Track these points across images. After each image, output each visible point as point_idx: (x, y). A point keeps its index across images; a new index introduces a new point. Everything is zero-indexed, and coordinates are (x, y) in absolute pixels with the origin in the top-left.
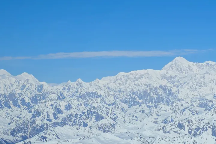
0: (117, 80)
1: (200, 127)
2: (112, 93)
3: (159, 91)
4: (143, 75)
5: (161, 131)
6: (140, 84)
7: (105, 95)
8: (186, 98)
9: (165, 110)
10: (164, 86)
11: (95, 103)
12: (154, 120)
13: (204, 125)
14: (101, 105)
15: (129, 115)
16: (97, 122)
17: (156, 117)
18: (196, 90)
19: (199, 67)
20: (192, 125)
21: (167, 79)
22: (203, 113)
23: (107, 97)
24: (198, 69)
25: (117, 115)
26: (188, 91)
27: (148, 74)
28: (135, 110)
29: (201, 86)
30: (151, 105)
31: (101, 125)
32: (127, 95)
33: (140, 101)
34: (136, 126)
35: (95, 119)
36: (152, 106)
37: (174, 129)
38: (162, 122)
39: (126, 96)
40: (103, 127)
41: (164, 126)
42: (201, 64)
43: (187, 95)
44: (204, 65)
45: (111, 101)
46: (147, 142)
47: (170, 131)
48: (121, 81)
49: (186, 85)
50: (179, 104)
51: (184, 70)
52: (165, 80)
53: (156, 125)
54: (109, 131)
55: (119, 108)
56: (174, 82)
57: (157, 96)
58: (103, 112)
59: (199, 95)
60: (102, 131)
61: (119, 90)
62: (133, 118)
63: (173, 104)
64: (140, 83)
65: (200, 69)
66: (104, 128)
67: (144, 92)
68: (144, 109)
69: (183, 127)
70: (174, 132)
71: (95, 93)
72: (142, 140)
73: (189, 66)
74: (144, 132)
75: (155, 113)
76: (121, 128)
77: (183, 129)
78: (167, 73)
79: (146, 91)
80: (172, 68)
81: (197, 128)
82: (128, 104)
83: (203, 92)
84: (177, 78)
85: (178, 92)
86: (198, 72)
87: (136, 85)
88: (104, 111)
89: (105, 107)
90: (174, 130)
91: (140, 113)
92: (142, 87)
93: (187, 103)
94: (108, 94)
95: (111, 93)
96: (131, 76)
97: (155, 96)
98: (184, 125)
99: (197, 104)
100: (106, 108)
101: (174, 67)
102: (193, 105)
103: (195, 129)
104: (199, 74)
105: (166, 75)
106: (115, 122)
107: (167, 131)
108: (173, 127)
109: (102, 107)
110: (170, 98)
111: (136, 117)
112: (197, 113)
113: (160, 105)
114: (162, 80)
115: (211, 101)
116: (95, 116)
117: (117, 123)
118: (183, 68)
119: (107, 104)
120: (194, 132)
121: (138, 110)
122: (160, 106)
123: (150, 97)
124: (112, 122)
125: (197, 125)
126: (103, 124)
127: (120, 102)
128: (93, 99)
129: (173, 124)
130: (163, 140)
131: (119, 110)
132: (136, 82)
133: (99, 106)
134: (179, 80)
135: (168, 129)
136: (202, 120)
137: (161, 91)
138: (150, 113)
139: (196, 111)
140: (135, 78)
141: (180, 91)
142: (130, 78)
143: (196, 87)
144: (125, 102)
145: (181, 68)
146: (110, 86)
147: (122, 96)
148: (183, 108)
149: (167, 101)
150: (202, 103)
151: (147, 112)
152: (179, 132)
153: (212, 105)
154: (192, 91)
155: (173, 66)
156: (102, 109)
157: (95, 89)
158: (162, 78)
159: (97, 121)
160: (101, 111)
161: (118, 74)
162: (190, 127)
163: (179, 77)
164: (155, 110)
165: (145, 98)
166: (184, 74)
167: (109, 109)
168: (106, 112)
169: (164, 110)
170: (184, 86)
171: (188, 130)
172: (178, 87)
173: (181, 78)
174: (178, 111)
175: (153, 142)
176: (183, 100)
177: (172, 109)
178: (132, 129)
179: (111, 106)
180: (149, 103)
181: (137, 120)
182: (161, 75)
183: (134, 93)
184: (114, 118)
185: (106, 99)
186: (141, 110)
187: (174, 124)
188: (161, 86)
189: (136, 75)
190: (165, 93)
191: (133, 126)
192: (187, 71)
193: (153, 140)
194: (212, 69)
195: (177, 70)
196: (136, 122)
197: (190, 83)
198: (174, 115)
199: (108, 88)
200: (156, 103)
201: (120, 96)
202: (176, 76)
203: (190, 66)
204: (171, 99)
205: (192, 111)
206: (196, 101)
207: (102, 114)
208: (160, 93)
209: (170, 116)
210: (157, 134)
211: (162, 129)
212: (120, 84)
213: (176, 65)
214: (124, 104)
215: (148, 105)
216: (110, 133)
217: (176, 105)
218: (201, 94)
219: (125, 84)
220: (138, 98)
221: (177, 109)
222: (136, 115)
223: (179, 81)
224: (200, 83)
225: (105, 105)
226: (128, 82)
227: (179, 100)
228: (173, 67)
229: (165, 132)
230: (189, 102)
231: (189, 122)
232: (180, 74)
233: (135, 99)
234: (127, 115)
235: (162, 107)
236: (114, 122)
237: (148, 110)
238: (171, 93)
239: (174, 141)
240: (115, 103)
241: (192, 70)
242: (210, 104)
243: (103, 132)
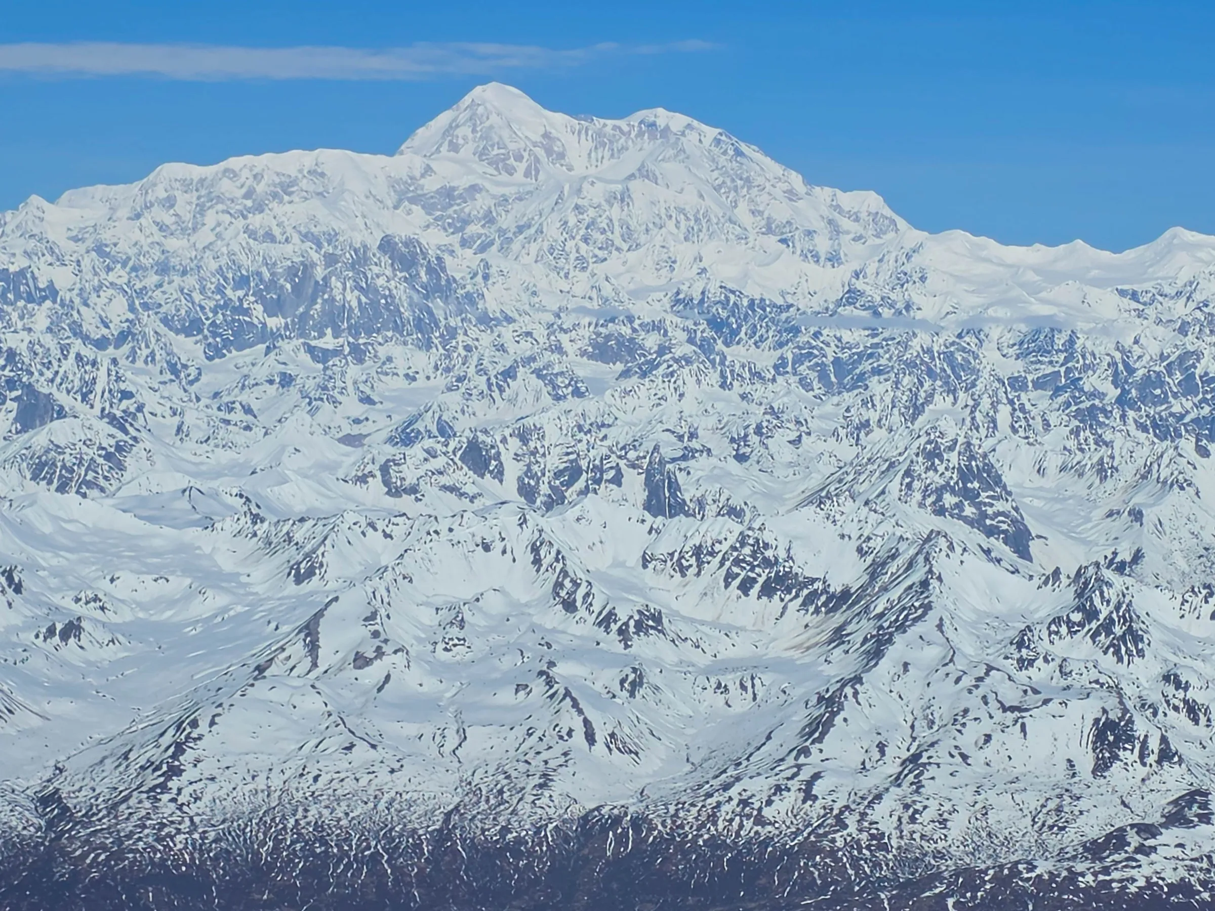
0: (148, 207)
1: (584, 464)
2: (119, 275)
3: (376, 270)
4: (294, 183)
5: (377, 484)
6: (277, 232)
7: (78, 286)
8: (527, 307)
9: (407, 376)
10: (406, 245)
11: (15, 332)
12: (347, 429)
13: (605, 451)
14: (49, 341)
15: (208, 401)
16: (26, 436)
17: (359, 410)
18: (584, 269)
19: (600, 141)
20: (541, 451)
21: (423, 207)
22: (608, 392)
23: (93, 298)
24: (593, 154)
25: (138, 396)
26: (539, 269)
27: (322, 175)
28: (245, 371)
29: (608, 246)
30: (331, 347)
31: (47, 451)
32: (203, 291)
33: (274, 323)
34: (241, 459)
35: (16, 420)
36: (336, 352)
37: (441, 473)
38: (390, 440)
39: (197, 297)
40: (59, 464)
41: (388, 461)
42: (610, 123)
43: (534, 293)
44: (626, 129)
45: (116, 320)
46: (290, 540)
47: (423, 487)
48: (172, 212)
49: (529, 240)
50: (486, 339)
51: (519, 158)
52: (417, 209)
53: (347, 455)
54: (90, 485)
55: (153, 360)
56: (466, 222)
57: (364, 299)
58: (58, 380)
59: (594, 296)
60: (50, 482)
61: (157, 263)
62: (228, 417)
63: (454, 343)
64: (275, 222)
65: (607, 154)
66: (64, 467)
67: (296, 275)
68: (291, 370)
69: (494, 463)
70: (445, 488)
71: (22, 273)
72: (262, 529)
73: (546, 135)
74: (276, 488)
75: (351, 388)
76: (158, 466)
77: (491, 472)
78: (428, 170)
79: (308, 267)
80: (454, 147)
81: (566, 469)
82: (206, 338)
83: (617, 277)
84: (482, 203)
85: (486, 277)
86: (592, 171)
87: (252, 234)
88: (65, 377)
89: (72, 356)
90: (444, 480)
91: (272, 390)
92: (289, 248)
93: (529, 334)
94: (96, 283)
95: (112, 277)
96: (226, 186)
97: (352, 298)
98: (499, 454)
99: (579, 344)
100: (79, 357)
101: (465, 138)
102: (559, 349)
103: (558, 474)
104: (600, 179)
105: (422, 181)
106: (126, 438)
107: (407, 483)
108: (439, 462)
109: (56, 352)
110: (438, 306)
111: (248, 410)
112: (577, 388)
113: (379, 348)
114: (396, 207)
115: (657, 327)
116: (15, 405)
117: (135, 439)
118: (512, 146)
119: (86, 338)
120: (551, 487)
121: (260, 373)
122: (382, 352)
123: (325, 301)
124: (106, 436)
125: (568, 454)
126: (58, 447)
127: (163, 329)
128: (9, 309)
129: (439, 447)
130: (375, 529)
131: (154, 369)
132: (256, 221)
133: (40, 350)
134: (490, 208)
135: (409, 474)
136: (603, 425)
137: (388, 272)
138: (325, 388)
139: (574, 381)
140: (248, 195)
141: (493, 271)
142: (219, 199)
143: (583, 252)
144: (192, 327)
145: (505, 147)
146: (107, 236)
147: (175, 296)
148: (505, 363)
149: (419, 325)
150: (608, 337)
151: (310, 384)
152: (470, 489)
153: (662, 350)
154: (557, 270)
155: (460, 132)
156: (55, 364)
157: (19, 252)
158: (400, 201)
159: (24, 430)
160: (49, 374)
161: (151, 176)
162: (528, 466)
163: (494, 197)
164: (354, 371)
165: (298, 306)
166: (519, 176)
167: (94, 363)
168: (77, 383)
169: (401, 372)
170: (516, 246)
171: (520, 479)
172: (483, 248)
173: (504, 200)
174: (476, 376)
175: (319, 538)
176: (510, 320)
177: (448, 370)
178: (217, 474)
179: (111, 350)
180: (322, 335)
181: (248, 428)
182: (393, 183)
183: (242, 282)
184: (119, 414)
185: (83, 309)
186: (275, 372)
187: (444, 449)
188: (387, 245)
189: (257, 177)
190: (410, 280)
191: (224, 456)
192: (537, 160)
193: (319, 527)
194: (671, 152)
195: (482, 154)
196: (241, 437)
197: (553, 231)
198: (454, 400)
199: (100, 249)
200: (356, 336)
201: (164, 293)
202: (474, 189)
203: (554, 133)
204: (439, 314)
205: (551, 382)
206: (576, 326)
207: (54, 390)
208: (381, 281)
209: (435, 407)
210: (349, 499)
211: (378, 474)
212: (162, 227)
213: (474, 131)
214: (181, 337)
215: (313, 343)
216: (94, 493)
217: (468, 348)
218: (607, 290)
219: (194, 229)
220: (260, 307)
221: (472, 371)
222: (245, 397)
223: (489, 219)
224: (603, 232)
225: (77, 346)
226: (211, 218)
227: (485, 320)
228: (461, 141)
229: (394, 491)
230: (540, 333)
231: (523, 436)
232: (499, 178)
233: (247, 312)
234: (198, 399)
235: (390, 359)
236: (120, 435)
237: (318, 371)
238: (443, 283)
239: (434, 536)
240: (134, 335)
241: (562, 156)
242: (651, 341)
243: (57, 490)
